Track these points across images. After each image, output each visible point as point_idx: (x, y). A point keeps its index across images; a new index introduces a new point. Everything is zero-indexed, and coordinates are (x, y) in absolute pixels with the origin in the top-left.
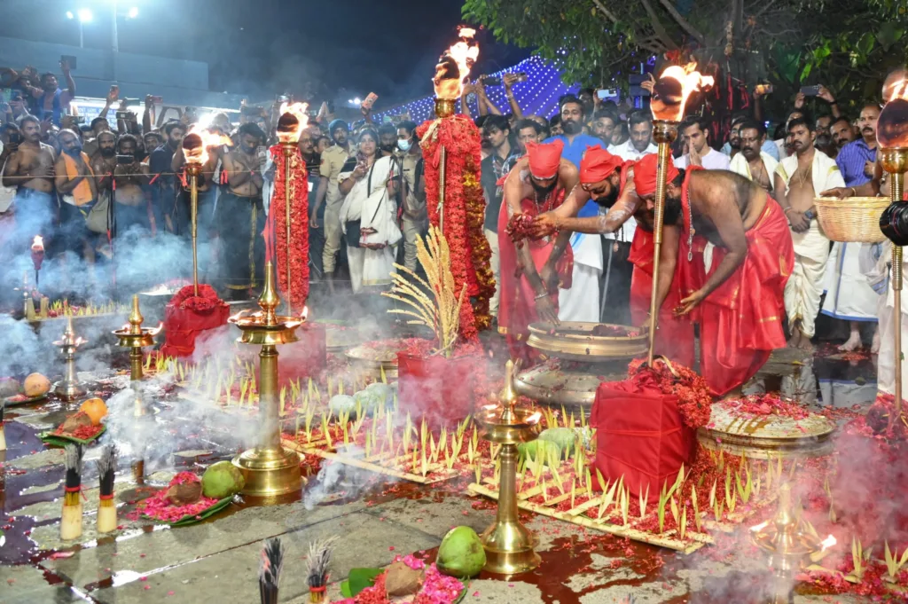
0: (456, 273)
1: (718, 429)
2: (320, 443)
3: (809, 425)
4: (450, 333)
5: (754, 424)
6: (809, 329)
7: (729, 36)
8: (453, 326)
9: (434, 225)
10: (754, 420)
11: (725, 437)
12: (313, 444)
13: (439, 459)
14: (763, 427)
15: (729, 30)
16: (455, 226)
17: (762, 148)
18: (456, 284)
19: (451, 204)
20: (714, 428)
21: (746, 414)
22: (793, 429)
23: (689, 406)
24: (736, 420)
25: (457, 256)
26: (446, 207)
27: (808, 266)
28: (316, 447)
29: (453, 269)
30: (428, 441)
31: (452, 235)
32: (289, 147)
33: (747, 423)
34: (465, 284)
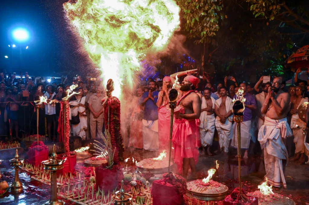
0: (113, 144)
1: (192, 191)
2: (71, 196)
3: (220, 189)
4: (111, 162)
5: (203, 189)
6: (226, 150)
7: (203, 60)
8: (112, 159)
9: (107, 129)
10: (203, 188)
11: (194, 193)
12: (69, 196)
13: (106, 202)
14: (206, 190)
15: (203, 58)
16: (112, 130)
17: (211, 96)
18: (113, 147)
19: (111, 123)
20: (191, 190)
21: (201, 186)
22: (215, 191)
23: (180, 189)
24: (198, 188)
25: (113, 139)
26: (110, 124)
27: (226, 132)
28: (70, 197)
29: (112, 143)
30: (103, 196)
31: (111, 132)
32: (66, 102)
33: (201, 189)
34: (115, 147)
